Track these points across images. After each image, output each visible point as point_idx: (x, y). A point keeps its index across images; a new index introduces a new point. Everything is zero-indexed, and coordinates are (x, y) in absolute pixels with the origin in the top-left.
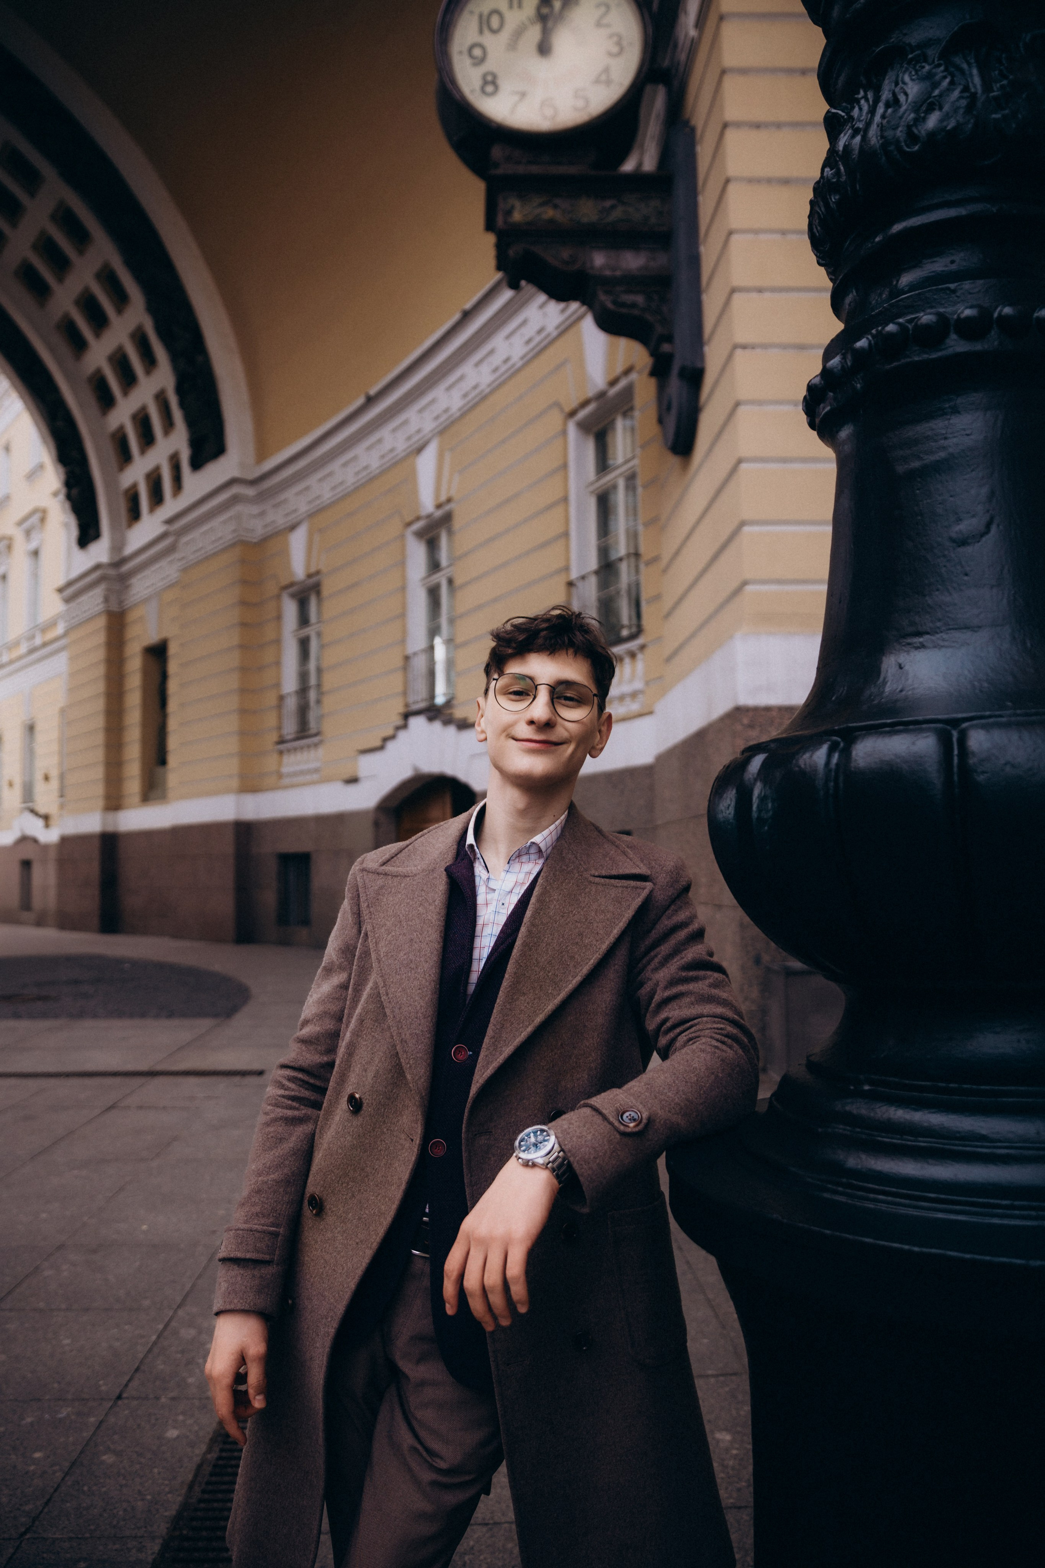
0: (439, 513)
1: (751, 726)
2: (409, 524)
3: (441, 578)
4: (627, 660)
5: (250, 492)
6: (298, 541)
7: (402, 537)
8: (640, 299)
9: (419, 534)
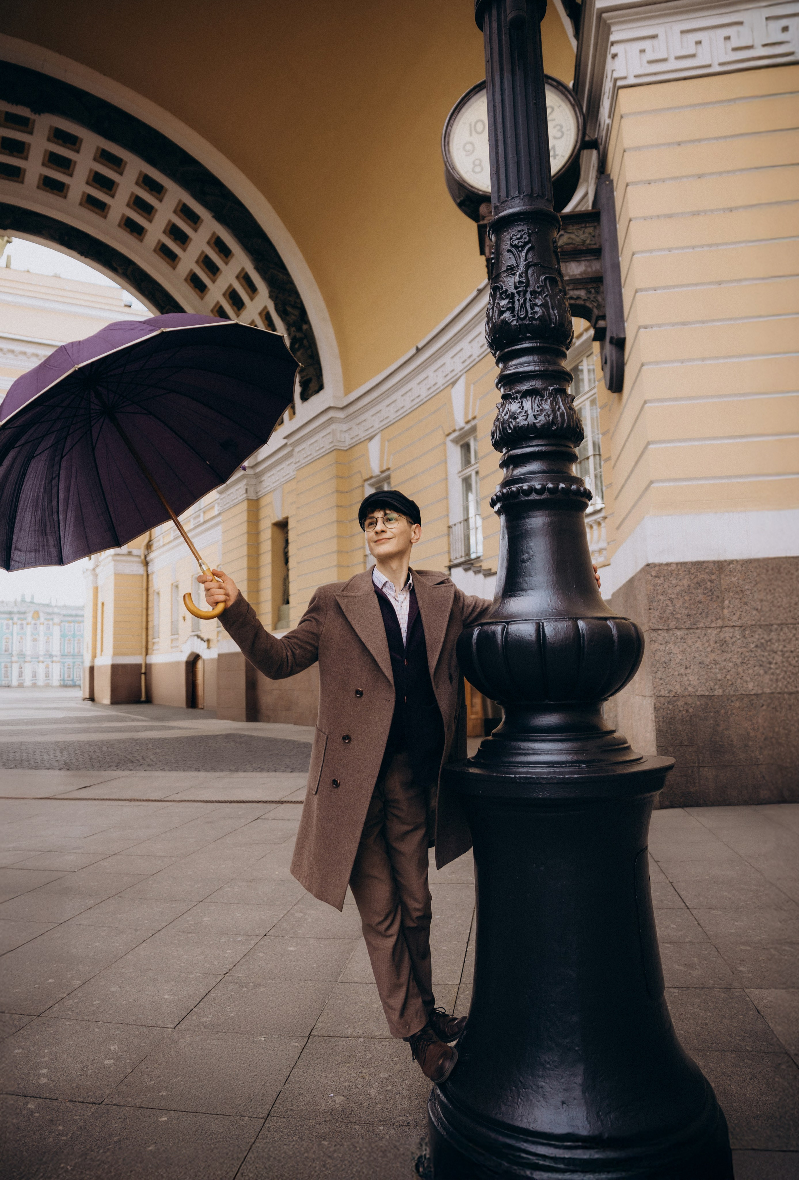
0: (468, 427)
1: (657, 577)
2: (448, 435)
3: (470, 471)
4: (595, 527)
5: (341, 415)
6: (374, 448)
7: (445, 443)
8: (582, 293)
9: (455, 441)
